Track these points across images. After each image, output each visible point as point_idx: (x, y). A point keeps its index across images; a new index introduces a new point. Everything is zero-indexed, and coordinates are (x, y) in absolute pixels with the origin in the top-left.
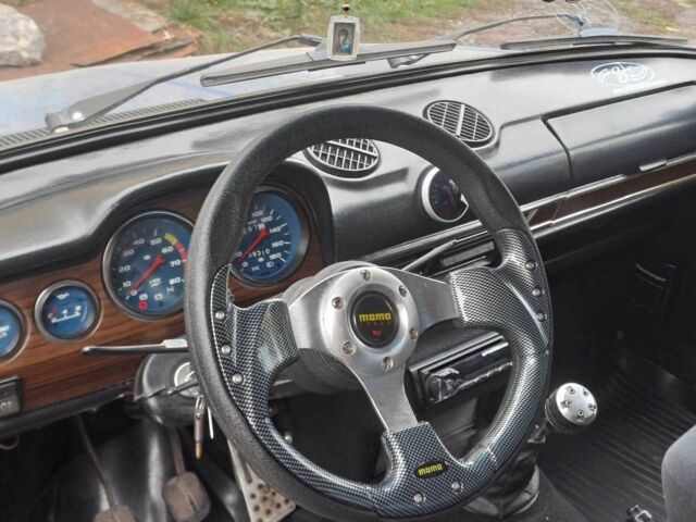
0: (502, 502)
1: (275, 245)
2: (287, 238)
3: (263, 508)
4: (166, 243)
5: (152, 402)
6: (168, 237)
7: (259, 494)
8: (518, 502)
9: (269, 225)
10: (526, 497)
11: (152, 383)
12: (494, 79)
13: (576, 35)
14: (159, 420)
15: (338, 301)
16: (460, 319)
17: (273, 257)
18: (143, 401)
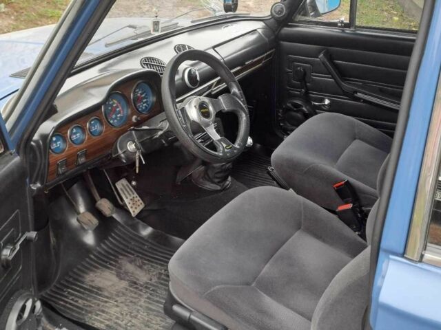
0: (222, 184)
1: (144, 101)
2: (147, 98)
3: (134, 207)
4: (114, 103)
5: (122, 155)
6: (114, 101)
7: (131, 203)
8: (226, 184)
9: (141, 94)
10: (228, 182)
11: (121, 149)
12: (189, 34)
13: (214, 15)
14: (125, 161)
15: (195, 106)
16: (224, 110)
17: (145, 105)
18: (119, 156)
